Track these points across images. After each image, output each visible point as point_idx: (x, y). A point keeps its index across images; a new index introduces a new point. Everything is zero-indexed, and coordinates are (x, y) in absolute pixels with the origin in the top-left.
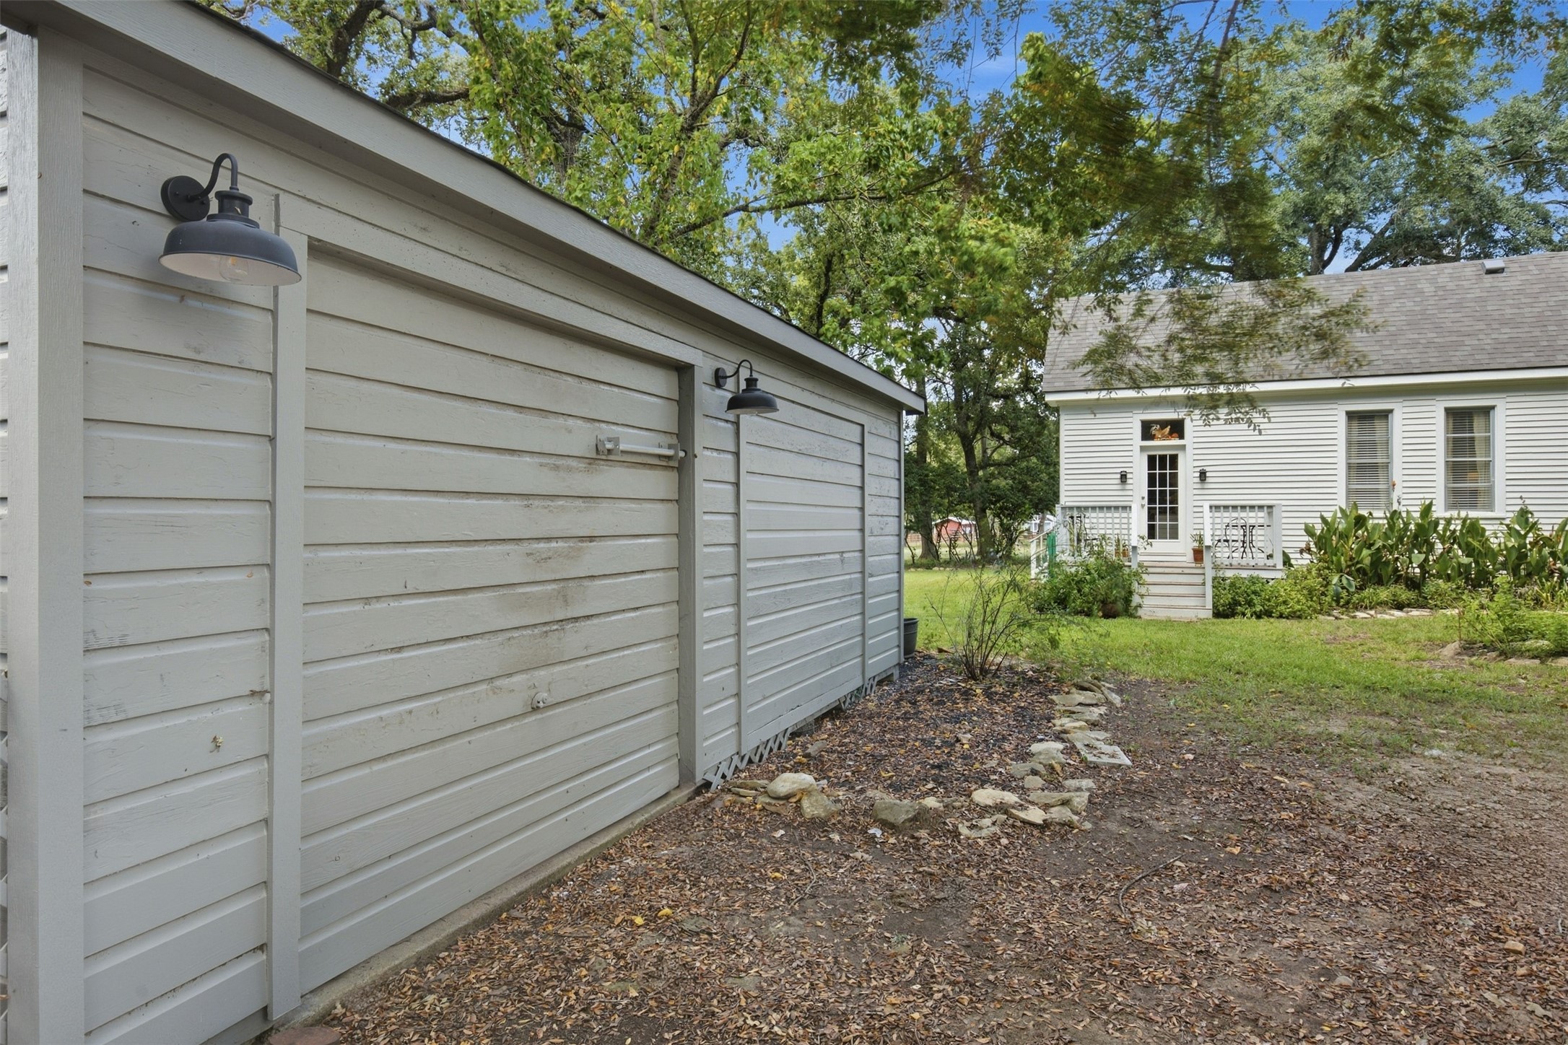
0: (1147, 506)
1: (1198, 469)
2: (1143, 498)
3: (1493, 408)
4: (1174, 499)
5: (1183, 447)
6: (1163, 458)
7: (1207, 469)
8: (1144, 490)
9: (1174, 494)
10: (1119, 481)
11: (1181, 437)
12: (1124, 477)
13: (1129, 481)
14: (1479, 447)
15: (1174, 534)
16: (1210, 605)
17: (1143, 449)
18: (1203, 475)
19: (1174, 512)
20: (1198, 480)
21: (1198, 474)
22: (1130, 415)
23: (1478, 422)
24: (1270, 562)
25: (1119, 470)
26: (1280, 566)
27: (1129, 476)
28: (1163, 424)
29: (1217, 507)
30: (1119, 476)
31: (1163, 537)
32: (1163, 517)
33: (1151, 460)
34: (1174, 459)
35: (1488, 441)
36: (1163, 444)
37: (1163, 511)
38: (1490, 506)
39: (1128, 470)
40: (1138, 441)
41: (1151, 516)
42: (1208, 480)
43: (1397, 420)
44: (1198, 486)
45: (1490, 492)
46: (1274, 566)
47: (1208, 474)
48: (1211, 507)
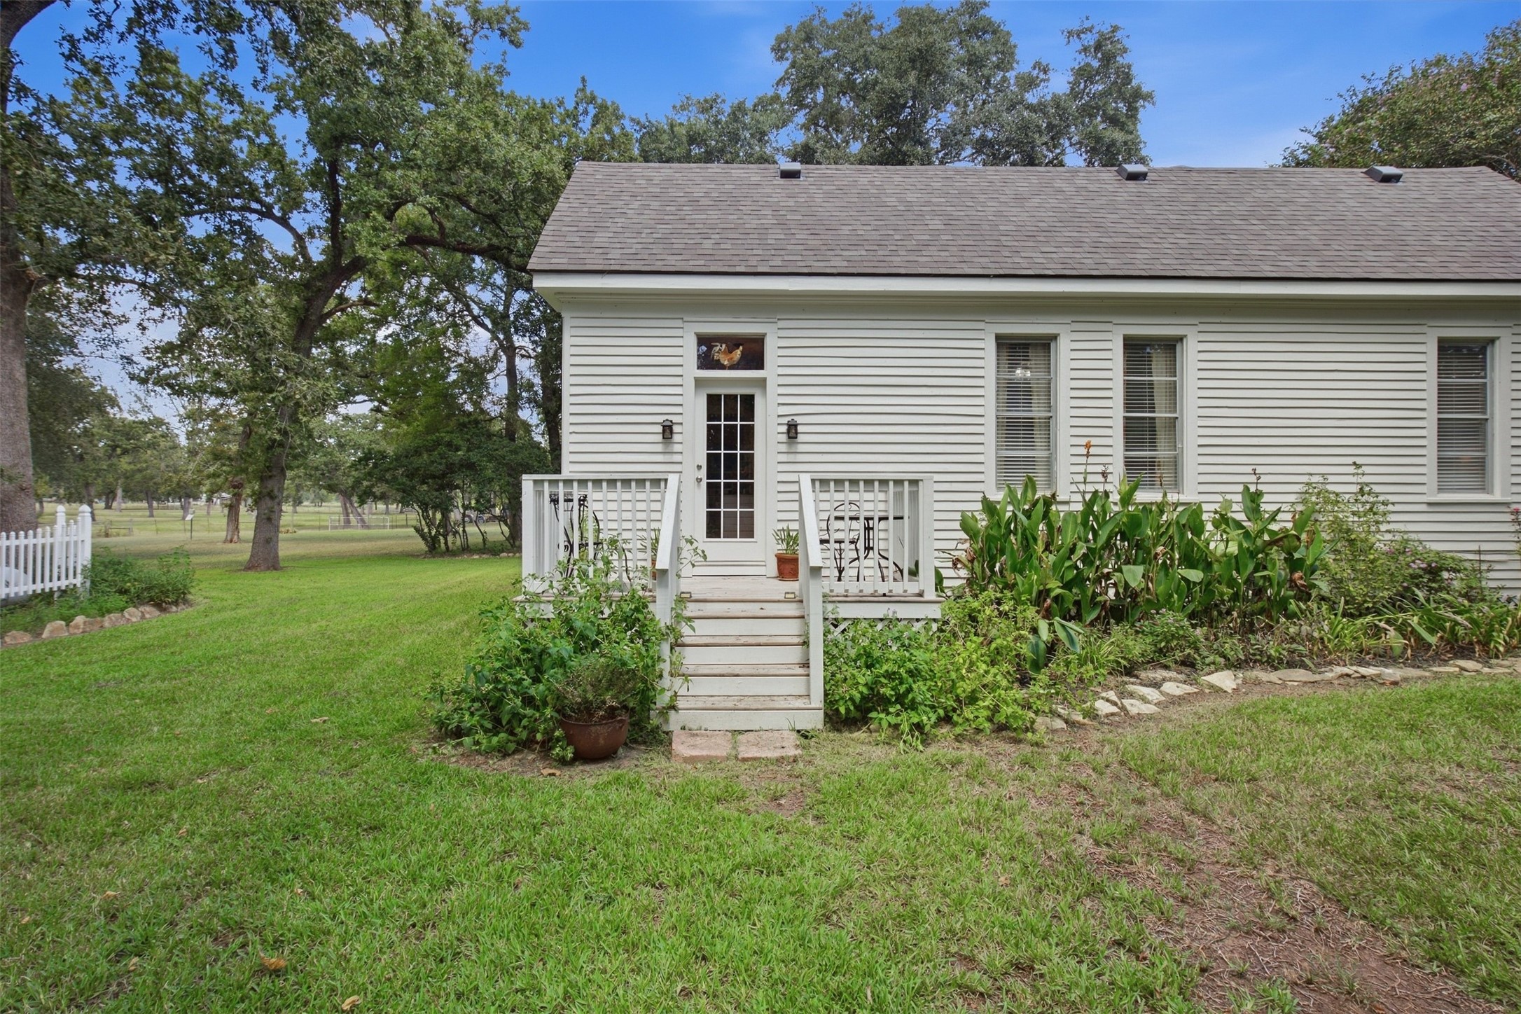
0: (705, 481)
1: (785, 420)
2: (699, 467)
3: (1181, 339)
4: (748, 472)
5: (762, 383)
6: (731, 399)
7: (799, 420)
8: (700, 453)
9: (748, 462)
10: (659, 438)
11: (760, 366)
12: (668, 431)
13: (676, 438)
14: (1160, 399)
15: (748, 532)
16: (817, 700)
17: (699, 383)
18: (792, 430)
19: (748, 490)
20: (784, 438)
21: (784, 429)
22: (679, 323)
23: (1158, 361)
24: (912, 587)
25: (661, 419)
26: (931, 595)
27: (676, 429)
28: (733, 342)
29: (824, 482)
30: (660, 429)
31: (731, 534)
32: (730, 498)
33: (713, 401)
34: (749, 401)
35: (1172, 391)
36: (731, 379)
37: (731, 489)
38: (1177, 484)
39: (675, 419)
40: (691, 370)
41: (713, 499)
42: (801, 438)
43: (1065, 350)
44: (784, 448)
45: (1175, 464)
46: (921, 595)
47: (800, 429)
48: (813, 481)
